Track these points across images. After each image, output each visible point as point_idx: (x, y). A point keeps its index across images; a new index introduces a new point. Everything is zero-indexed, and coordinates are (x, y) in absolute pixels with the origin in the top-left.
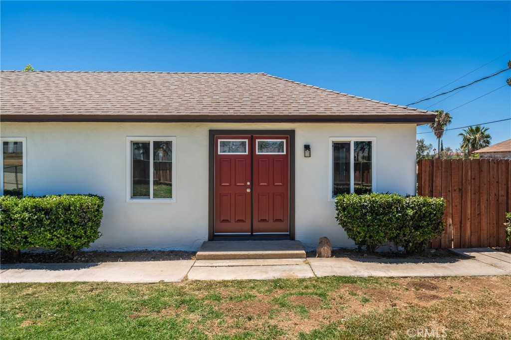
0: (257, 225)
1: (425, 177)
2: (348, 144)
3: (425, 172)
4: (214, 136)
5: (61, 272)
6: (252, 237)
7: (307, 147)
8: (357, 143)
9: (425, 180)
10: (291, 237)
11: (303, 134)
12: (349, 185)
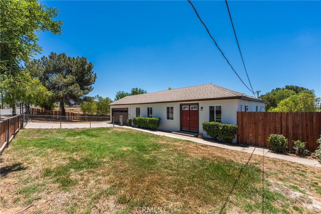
0: (191, 128)
1: (240, 118)
2: (214, 107)
3: (240, 116)
4: (181, 105)
5: (145, 130)
6: (189, 131)
7: (202, 108)
8: (216, 106)
9: (240, 119)
10: (198, 133)
11: (201, 104)
12: (214, 118)
